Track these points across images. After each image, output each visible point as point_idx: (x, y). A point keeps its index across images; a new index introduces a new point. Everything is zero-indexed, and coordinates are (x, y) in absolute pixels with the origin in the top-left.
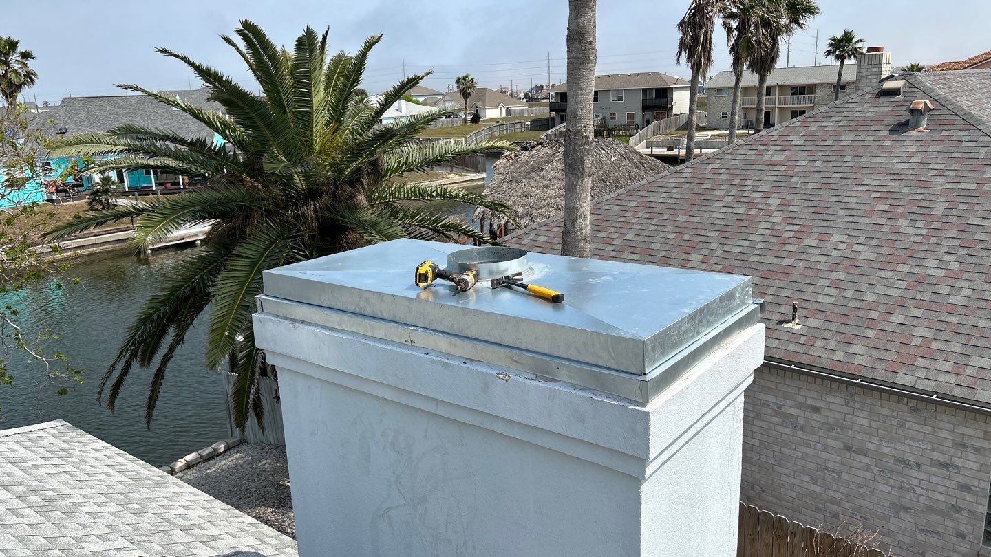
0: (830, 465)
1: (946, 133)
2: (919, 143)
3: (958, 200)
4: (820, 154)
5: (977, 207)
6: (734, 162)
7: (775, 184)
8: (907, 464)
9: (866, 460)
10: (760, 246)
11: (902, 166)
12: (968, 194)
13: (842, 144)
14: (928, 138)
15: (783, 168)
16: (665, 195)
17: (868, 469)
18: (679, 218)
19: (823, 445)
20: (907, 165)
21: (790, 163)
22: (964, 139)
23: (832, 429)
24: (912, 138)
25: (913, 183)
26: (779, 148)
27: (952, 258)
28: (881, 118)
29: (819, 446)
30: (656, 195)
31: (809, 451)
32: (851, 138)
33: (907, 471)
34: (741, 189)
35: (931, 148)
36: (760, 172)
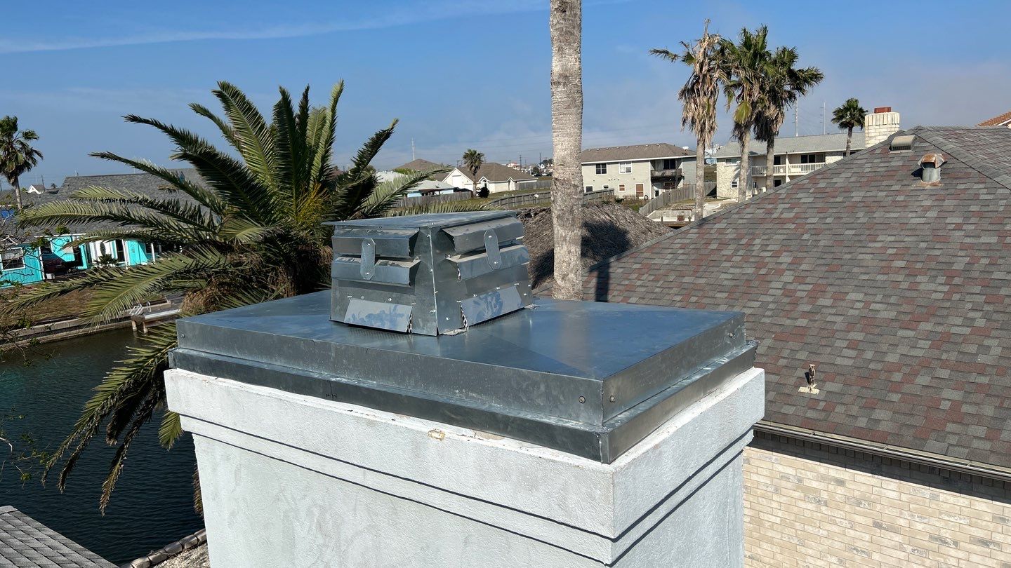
0: (859, 544)
1: (962, 187)
2: (934, 198)
3: (978, 254)
4: (830, 210)
5: (1000, 261)
6: (740, 221)
7: (785, 243)
8: (944, 542)
9: (898, 538)
10: (771, 306)
11: (918, 220)
12: (989, 248)
13: (854, 200)
14: (943, 193)
15: (793, 226)
16: (670, 256)
17: (901, 548)
18: (686, 279)
19: (850, 522)
20: (923, 220)
21: (798, 221)
22: (981, 192)
23: (859, 504)
24: (926, 193)
25: (931, 238)
26: (787, 206)
27: (978, 314)
28: (892, 173)
29: (845, 523)
30: (660, 256)
31: (835, 529)
32: (862, 194)
33: (944, 549)
34: (749, 248)
35: (947, 202)
36: (769, 231)
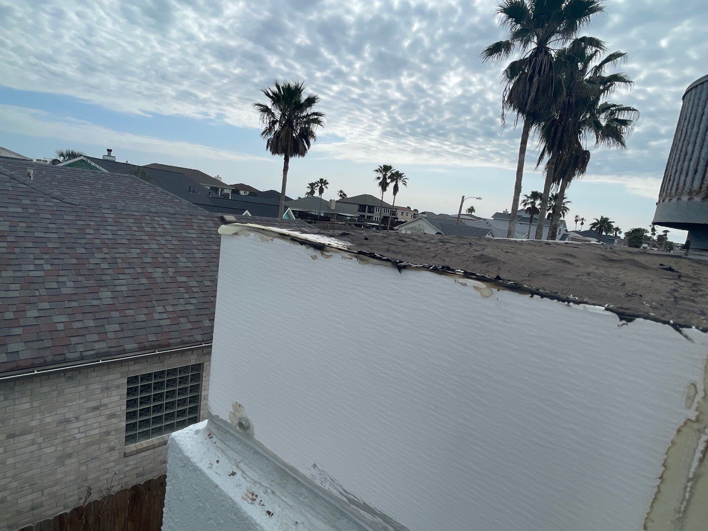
3: (13, 219)
5: (34, 225)
8: (68, 421)
12: (19, 215)
27: (41, 262)
33: (68, 426)
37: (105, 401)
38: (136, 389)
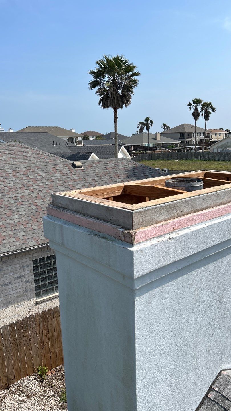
8: (6, 284)
33: (7, 287)
37: (23, 274)
38: (37, 266)
